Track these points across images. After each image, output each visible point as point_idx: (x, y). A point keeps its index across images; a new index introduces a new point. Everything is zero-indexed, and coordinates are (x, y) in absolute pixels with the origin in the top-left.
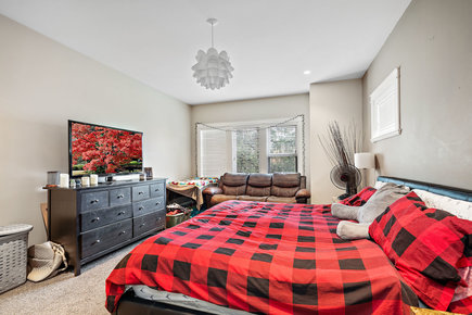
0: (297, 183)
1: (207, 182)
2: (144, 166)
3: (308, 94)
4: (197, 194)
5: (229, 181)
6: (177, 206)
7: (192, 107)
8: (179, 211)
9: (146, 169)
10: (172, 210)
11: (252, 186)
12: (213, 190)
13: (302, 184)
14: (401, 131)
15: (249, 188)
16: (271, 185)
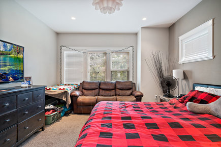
0: (130, 87)
1: (72, 87)
2: (25, 76)
3: (136, 34)
4: (66, 97)
5: (86, 86)
6: (51, 107)
7: (58, 34)
8: (54, 110)
9: (26, 78)
10: (49, 110)
11: (103, 89)
12: (77, 93)
13: (133, 88)
14: (214, 57)
15: (101, 91)
16: (115, 89)
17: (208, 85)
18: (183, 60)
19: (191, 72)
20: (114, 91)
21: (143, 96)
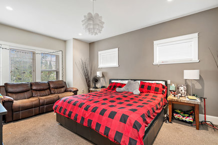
14: (119, 66)
16: (49, 88)
17: (117, 80)
18: (101, 65)
19: (107, 73)
20: (48, 90)
21: (77, 90)
